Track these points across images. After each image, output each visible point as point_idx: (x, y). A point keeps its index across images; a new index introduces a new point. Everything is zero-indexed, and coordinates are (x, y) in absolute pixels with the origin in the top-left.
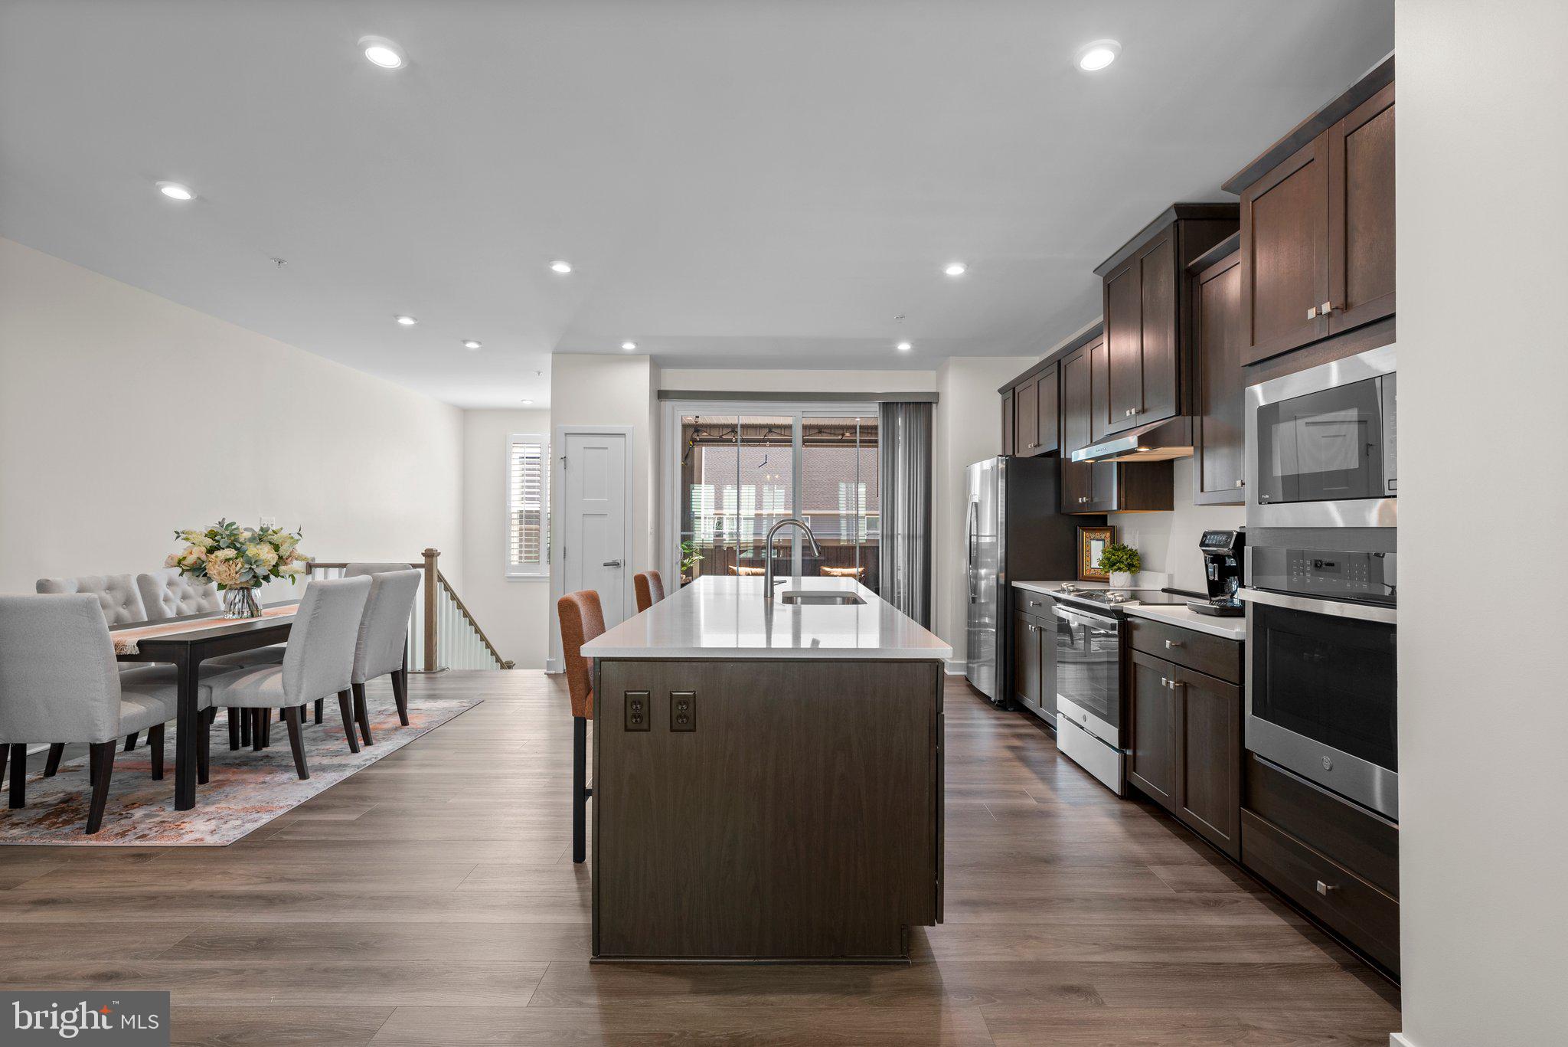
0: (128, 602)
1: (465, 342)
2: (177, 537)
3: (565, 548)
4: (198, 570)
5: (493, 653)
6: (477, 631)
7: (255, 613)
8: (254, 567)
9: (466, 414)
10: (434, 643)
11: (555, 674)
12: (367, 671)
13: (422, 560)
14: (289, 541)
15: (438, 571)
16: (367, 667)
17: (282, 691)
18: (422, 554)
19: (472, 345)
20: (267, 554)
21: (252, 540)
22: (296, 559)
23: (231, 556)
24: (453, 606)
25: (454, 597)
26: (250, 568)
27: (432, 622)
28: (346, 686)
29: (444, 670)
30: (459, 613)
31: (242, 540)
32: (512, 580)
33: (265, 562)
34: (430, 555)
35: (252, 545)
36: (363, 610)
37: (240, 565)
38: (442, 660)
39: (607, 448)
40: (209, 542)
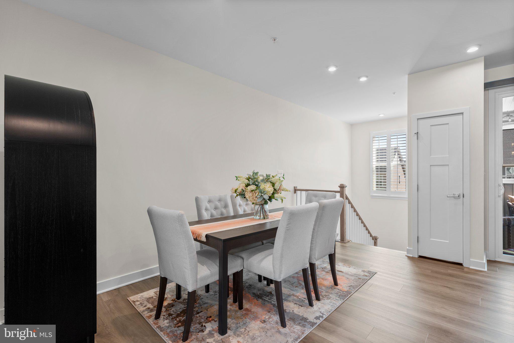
0: (226, 206)
1: (359, 78)
2: (237, 179)
3: (418, 185)
4: (242, 195)
5: (369, 232)
6: (362, 222)
7: (265, 217)
8: (263, 195)
9: (352, 126)
10: (345, 228)
11: (412, 257)
12: (316, 257)
13: (339, 189)
14: (279, 181)
15: (346, 195)
16: (317, 254)
17: (273, 270)
18: (339, 186)
19: (363, 79)
20: (269, 188)
21: (262, 181)
22: (283, 190)
23: (253, 189)
24: (352, 211)
25: (352, 207)
26: (261, 195)
27: (344, 218)
28: (306, 266)
29: (349, 241)
30: (355, 214)
31: (259, 180)
32: (373, 197)
33: (267, 192)
34: (342, 187)
35: (263, 183)
36: (314, 223)
37: (257, 194)
38: (349, 236)
39: (448, 124)
40: (247, 182)
